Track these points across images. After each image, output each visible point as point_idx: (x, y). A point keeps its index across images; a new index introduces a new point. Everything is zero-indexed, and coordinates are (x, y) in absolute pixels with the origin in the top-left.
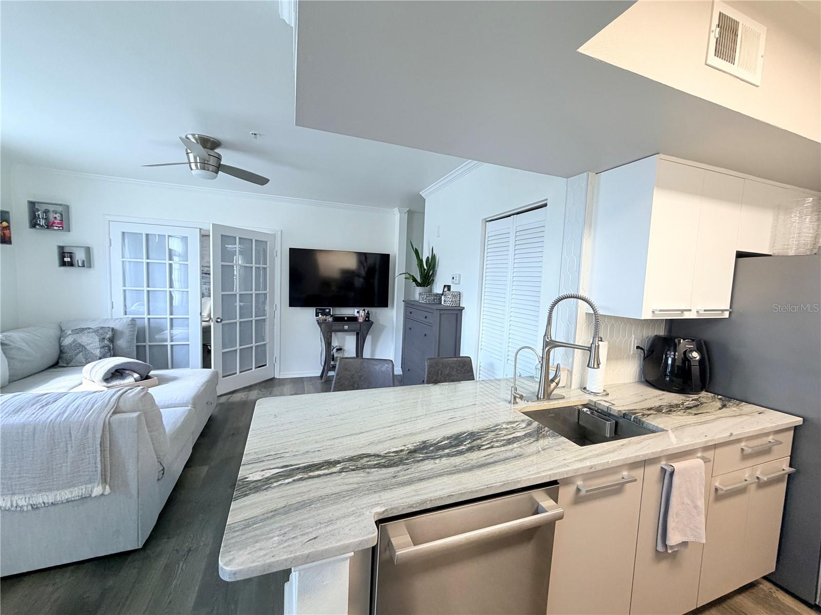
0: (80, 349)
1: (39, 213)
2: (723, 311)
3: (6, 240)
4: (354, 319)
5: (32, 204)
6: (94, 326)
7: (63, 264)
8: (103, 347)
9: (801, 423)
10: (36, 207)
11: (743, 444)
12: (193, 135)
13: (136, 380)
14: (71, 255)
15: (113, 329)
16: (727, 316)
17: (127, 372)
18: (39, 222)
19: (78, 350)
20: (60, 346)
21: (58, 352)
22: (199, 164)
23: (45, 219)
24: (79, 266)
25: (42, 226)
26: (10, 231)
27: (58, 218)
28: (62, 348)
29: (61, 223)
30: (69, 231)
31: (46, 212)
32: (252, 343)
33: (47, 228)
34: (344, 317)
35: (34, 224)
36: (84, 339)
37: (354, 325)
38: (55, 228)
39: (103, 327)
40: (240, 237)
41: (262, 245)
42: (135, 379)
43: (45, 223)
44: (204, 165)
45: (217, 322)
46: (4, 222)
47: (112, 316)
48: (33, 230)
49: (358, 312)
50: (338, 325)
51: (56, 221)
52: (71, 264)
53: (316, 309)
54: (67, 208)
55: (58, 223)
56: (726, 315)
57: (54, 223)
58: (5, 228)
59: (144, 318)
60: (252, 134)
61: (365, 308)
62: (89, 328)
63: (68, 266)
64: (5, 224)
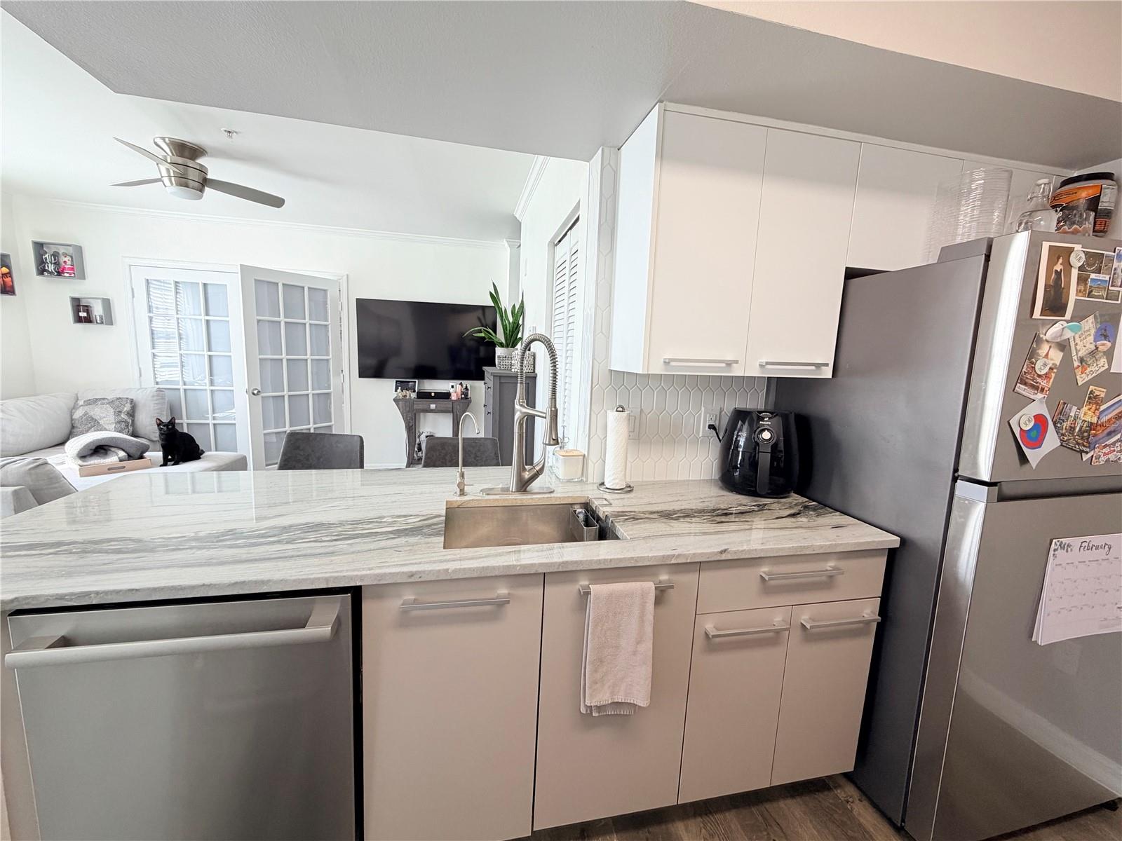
0: (92, 423)
1: (47, 256)
2: (818, 366)
3: (8, 290)
4: (446, 396)
5: (39, 247)
6: (111, 397)
7: (79, 320)
8: (119, 422)
9: (897, 545)
10: (45, 249)
11: (764, 569)
12: (163, 139)
13: (121, 460)
14: (87, 309)
15: (132, 401)
16: (830, 376)
17: (113, 449)
18: (47, 268)
19: (90, 425)
20: (72, 420)
21: (70, 426)
22: (173, 179)
23: (55, 263)
24: (97, 323)
25: (51, 273)
26: (12, 279)
27: (69, 263)
28: (73, 422)
29: (73, 268)
30: (84, 278)
31: (55, 255)
32: (309, 424)
33: (57, 275)
34: (431, 393)
35: (42, 271)
36: (96, 412)
37: (443, 404)
38: (66, 275)
39: (120, 398)
40: (284, 282)
41: (319, 294)
42: (119, 458)
43: (54, 269)
44: (182, 181)
45: (254, 394)
46: (4, 268)
47: (141, 385)
48: (40, 277)
49: (453, 387)
50: (423, 403)
51: (67, 267)
52: (88, 320)
53: (397, 381)
54: (79, 250)
55: (69, 269)
56: (827, 373)
57: (64, 269)
58: (4, 275)
59: (179, 389)
60: (225, 131)
61: (463, 382)
62: (104, 399)
63: (85, 322)
64: (5, 270)
